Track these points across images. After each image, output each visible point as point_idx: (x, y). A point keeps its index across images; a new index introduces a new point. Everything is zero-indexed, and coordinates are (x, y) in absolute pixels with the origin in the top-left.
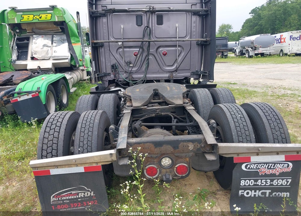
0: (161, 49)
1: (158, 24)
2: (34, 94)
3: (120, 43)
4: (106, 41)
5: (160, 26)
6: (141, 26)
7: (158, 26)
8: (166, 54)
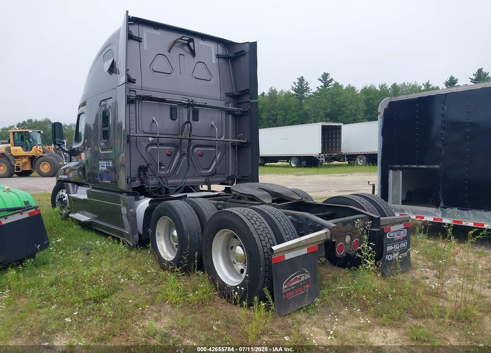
0: (197, 149)
1: (194, 120)
2: (34, 210)
3: (151, 139)
4: (139, 135)
5: (196, 122)
6: (175, 120)
7: (194, 122)
8: (203, 154)
